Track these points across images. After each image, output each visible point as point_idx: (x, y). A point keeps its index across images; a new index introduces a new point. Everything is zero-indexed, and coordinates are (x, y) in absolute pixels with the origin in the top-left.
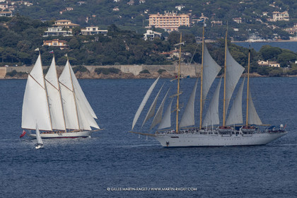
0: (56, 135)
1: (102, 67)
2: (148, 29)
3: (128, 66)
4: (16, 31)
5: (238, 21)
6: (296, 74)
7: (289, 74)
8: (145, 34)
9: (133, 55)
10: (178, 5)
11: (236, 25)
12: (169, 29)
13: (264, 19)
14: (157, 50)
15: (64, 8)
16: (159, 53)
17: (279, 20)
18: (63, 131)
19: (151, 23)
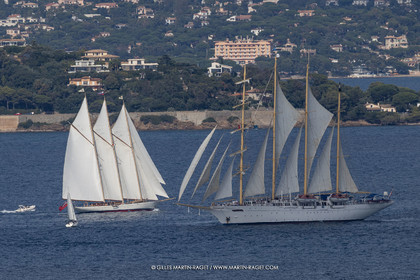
0: (111, 208)
1: (150, 114)
2: (213, 61)
3: (185, 113)
4: (31, 66)
5: (337, 49)
6: (418, 121)
7: (408, 121)
8: (210, 69)
9: (193, 97)
10: (255, 27)
11: (335, 55)
12: (243, 61)
13: (374, 46)
14: (227, 90)
15: (98, 33)
16: (230, 95)
17: (395, 47)
18: (120, 202)
19: (218, 53)
